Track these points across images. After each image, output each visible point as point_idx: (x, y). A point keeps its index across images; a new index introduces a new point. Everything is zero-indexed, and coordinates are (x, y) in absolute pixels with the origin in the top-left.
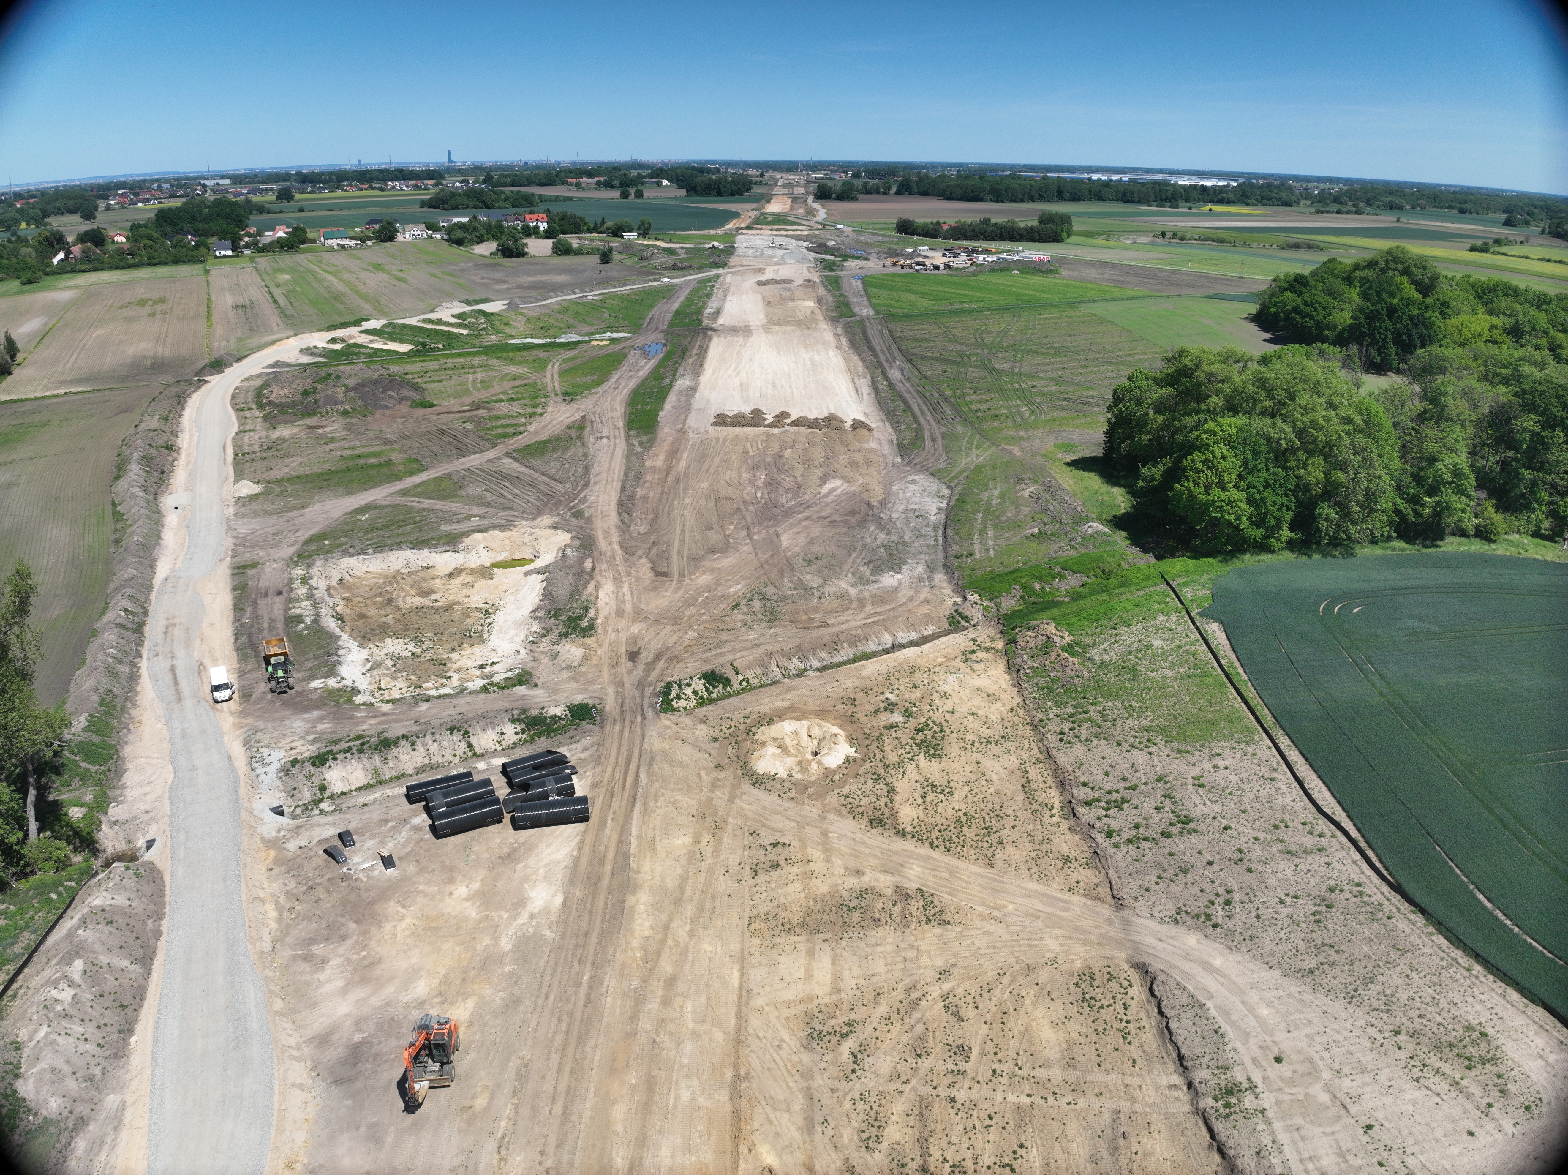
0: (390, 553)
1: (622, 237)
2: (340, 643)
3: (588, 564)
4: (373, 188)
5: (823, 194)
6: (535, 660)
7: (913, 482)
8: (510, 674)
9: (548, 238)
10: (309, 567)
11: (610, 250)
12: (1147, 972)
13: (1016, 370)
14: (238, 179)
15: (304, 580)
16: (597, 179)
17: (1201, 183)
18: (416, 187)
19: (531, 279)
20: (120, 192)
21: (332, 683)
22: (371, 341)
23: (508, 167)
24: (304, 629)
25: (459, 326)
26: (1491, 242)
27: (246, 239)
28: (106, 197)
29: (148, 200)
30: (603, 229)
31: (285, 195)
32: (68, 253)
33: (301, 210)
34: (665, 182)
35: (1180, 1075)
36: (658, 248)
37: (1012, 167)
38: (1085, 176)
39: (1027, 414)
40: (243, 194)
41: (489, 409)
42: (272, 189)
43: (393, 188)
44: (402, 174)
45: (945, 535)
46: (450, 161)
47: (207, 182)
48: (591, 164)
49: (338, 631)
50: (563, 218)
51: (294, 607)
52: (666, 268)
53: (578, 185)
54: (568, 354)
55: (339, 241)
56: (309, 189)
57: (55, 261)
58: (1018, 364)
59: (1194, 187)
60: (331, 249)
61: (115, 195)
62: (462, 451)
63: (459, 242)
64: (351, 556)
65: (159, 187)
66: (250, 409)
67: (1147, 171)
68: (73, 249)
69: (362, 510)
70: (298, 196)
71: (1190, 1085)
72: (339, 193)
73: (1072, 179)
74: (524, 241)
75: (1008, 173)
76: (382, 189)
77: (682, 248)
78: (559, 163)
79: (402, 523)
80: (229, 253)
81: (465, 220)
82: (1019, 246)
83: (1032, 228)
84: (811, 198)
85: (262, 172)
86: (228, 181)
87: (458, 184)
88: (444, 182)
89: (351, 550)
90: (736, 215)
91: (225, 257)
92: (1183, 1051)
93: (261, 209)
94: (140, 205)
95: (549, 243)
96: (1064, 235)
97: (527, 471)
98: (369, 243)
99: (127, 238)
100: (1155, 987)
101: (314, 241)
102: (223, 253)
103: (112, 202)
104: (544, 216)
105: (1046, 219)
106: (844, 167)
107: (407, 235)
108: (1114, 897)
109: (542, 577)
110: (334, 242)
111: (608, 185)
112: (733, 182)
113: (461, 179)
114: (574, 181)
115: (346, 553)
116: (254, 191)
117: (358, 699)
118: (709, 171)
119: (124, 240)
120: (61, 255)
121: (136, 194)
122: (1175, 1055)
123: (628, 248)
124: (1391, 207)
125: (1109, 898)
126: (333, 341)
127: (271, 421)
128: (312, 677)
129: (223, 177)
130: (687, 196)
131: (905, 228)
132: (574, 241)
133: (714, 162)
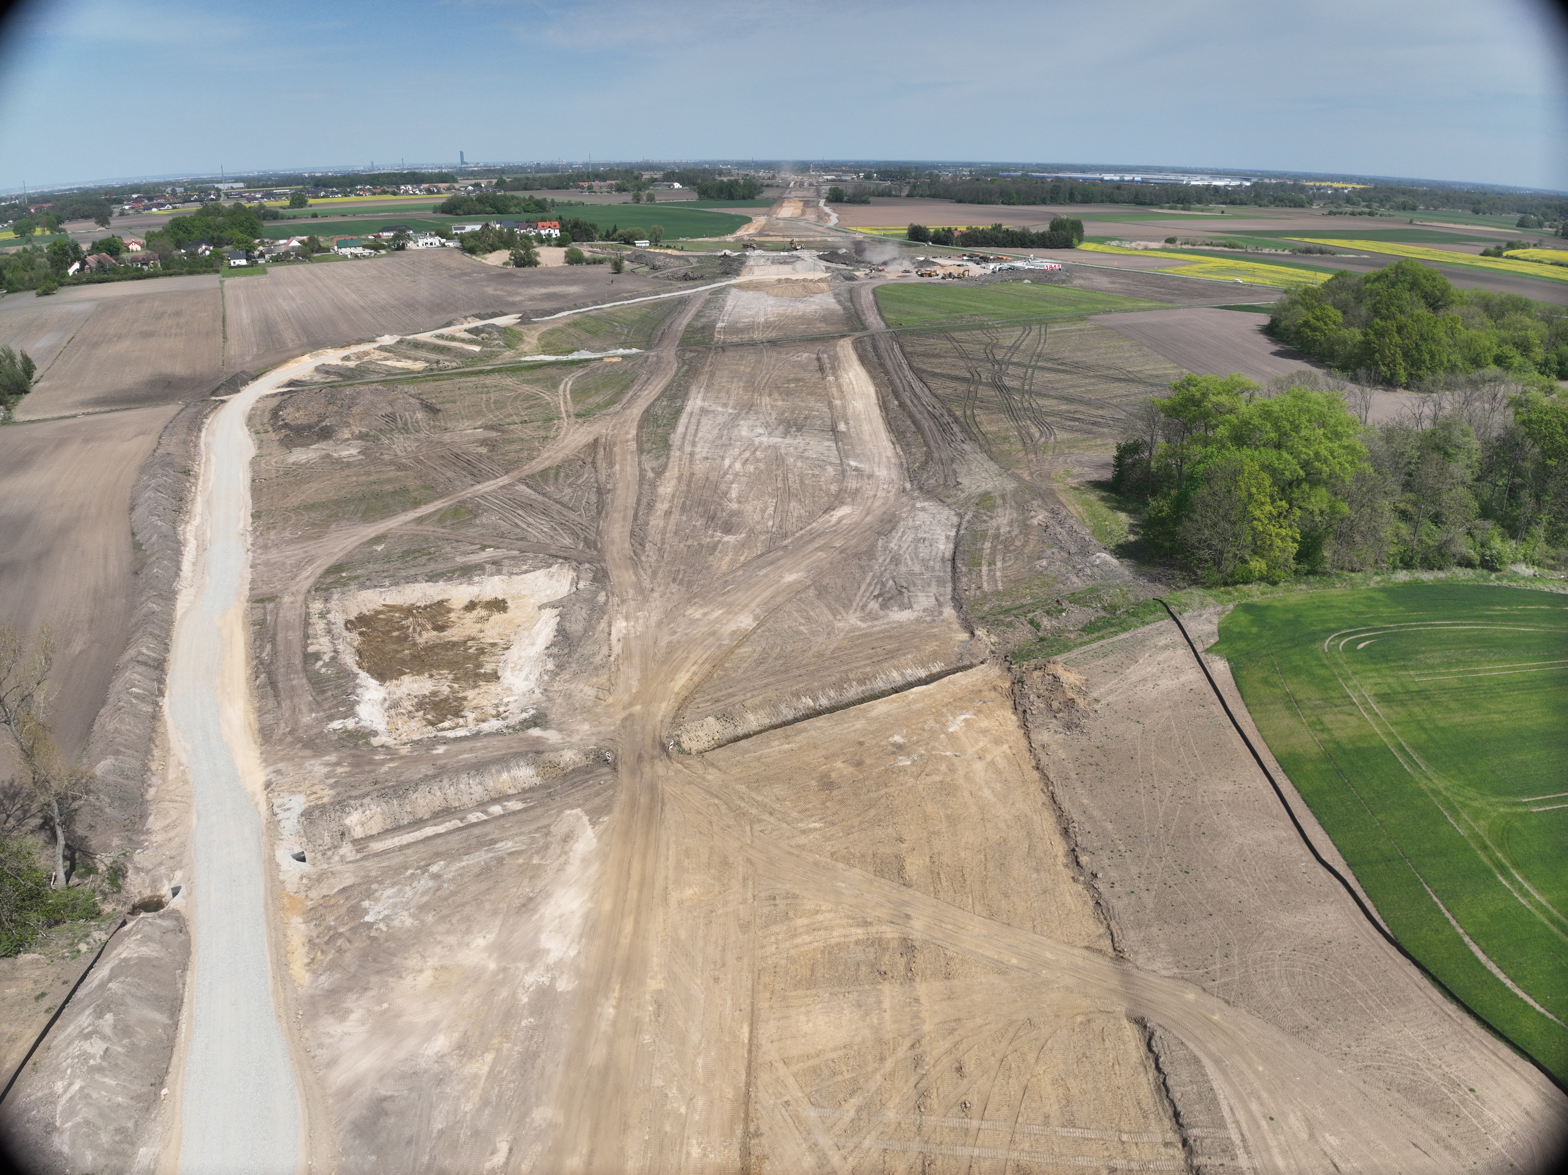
0: (406, 586)
1: (634, 244)
2: (358, 681)
3: (602, 597)
4: (385, 192)
5: (836, 198)
6: (550, 699)
7: (923, 509)
8: (525, 715)
9: (560, 245)
10: (326, 601)
11: (622, 259)
12: (1145, 1027)
13: (1027, 387)
14: (252, 183)
15: (322, 615)
16: (609, 182)
17: (1215, 183)
18: (430, 192)
19: (543, 291)
20: (134, 196)
21: (350, 724)
22: (386, 359)
23: (522, 169)
24: (322, 666)
25: (472, 342)
26: (1504, 245)
27: (261, 248)
28: (120, 202)
29: (163, 205)
30: (615, 236)
31: (298, 201)
32: (83, 263)
33: (315, 216)
34: (677, 185)
35: (1175, 1132)
36: (671, 256)
37: (1024, 167)
38: (1097, 176)
39: (1037, 435)
40: (257, 199)
41: (503, 432)
42: (285, 194)
43: (406, 192)
44: (415, 178)
45: (954, 568)
46: (463, 162)
47: (220, 186)
48: (603, 165)
49: (355, 669)
50: (576, 225)
51: (312, 644)
52: (678, 279)
53: (590, 188)
54: (580, 373)
55: (353, 250)
56: (322, 194)
57: (71, 271)
58: (1027, 382)
59: (1207, 187)
60: (345, 257)
61: (129, 200)
62: (478, 476)
63: (472, 251)
64: (369, 588)
65: (174, 190)
66: (266, 432)
67: (1160, 170)
68: (89, 258)
69: (378, 540)
70: (311, 201)
71: (1185, 1143)
72: (353, 198)
73: (1085, 180)
74: (537, 250)
75: (1019, 173)
76: (394, 194)
77: (694, 256)
78: (571, 165)
79: (417, 554)
80: (243, 262)
81: (478, 227)
82: (1031, 253)
83: (1043, 234)
84: (822, 202)
85: (275, 175)
86: (241, 185)
87: (470, 188)
88: (457, 186)
89: (368, 583)
90: (747, 220)
91: (239, 266)
92: (1179, 1109)
93: (274, 216)
94: (154, 210)
95: (561, 252)
96: (1075, 241)
97: (540, 498)
98: (383, 252)
99: (142, 246)
100: (1153, 1043)
101: (328, 250)
102: (238, 262)
103: (127, 207)
104: (556, 223)
105: (1057, 225)
106: (855, 167)
107: (421, 242)
108: (1115, 949)
109: (556, 612)
110: (346, 251)
111: (620, 189)
112: (745, 185)
113: (473, 182)
114: (586, 185)
115: (363, 586)
116: (268, 195)
117: (375, 741)
118: (721, 173)
119: (139, 248)
120: (76, 266)
121: (150, 199)
122: (1170, 1112)
123: (638, 258)
124: (1404, 207)
125: (1111, 950)
126: (347, 358)
127: (288, 443)
128: (331, 718)
129: (237, 180)
130: (700, 199)
131: (917, 235)
132: (585, 250)
133: (725, 163)
